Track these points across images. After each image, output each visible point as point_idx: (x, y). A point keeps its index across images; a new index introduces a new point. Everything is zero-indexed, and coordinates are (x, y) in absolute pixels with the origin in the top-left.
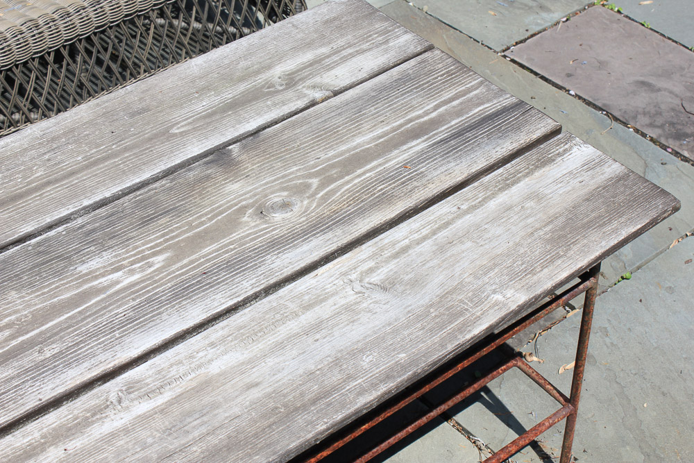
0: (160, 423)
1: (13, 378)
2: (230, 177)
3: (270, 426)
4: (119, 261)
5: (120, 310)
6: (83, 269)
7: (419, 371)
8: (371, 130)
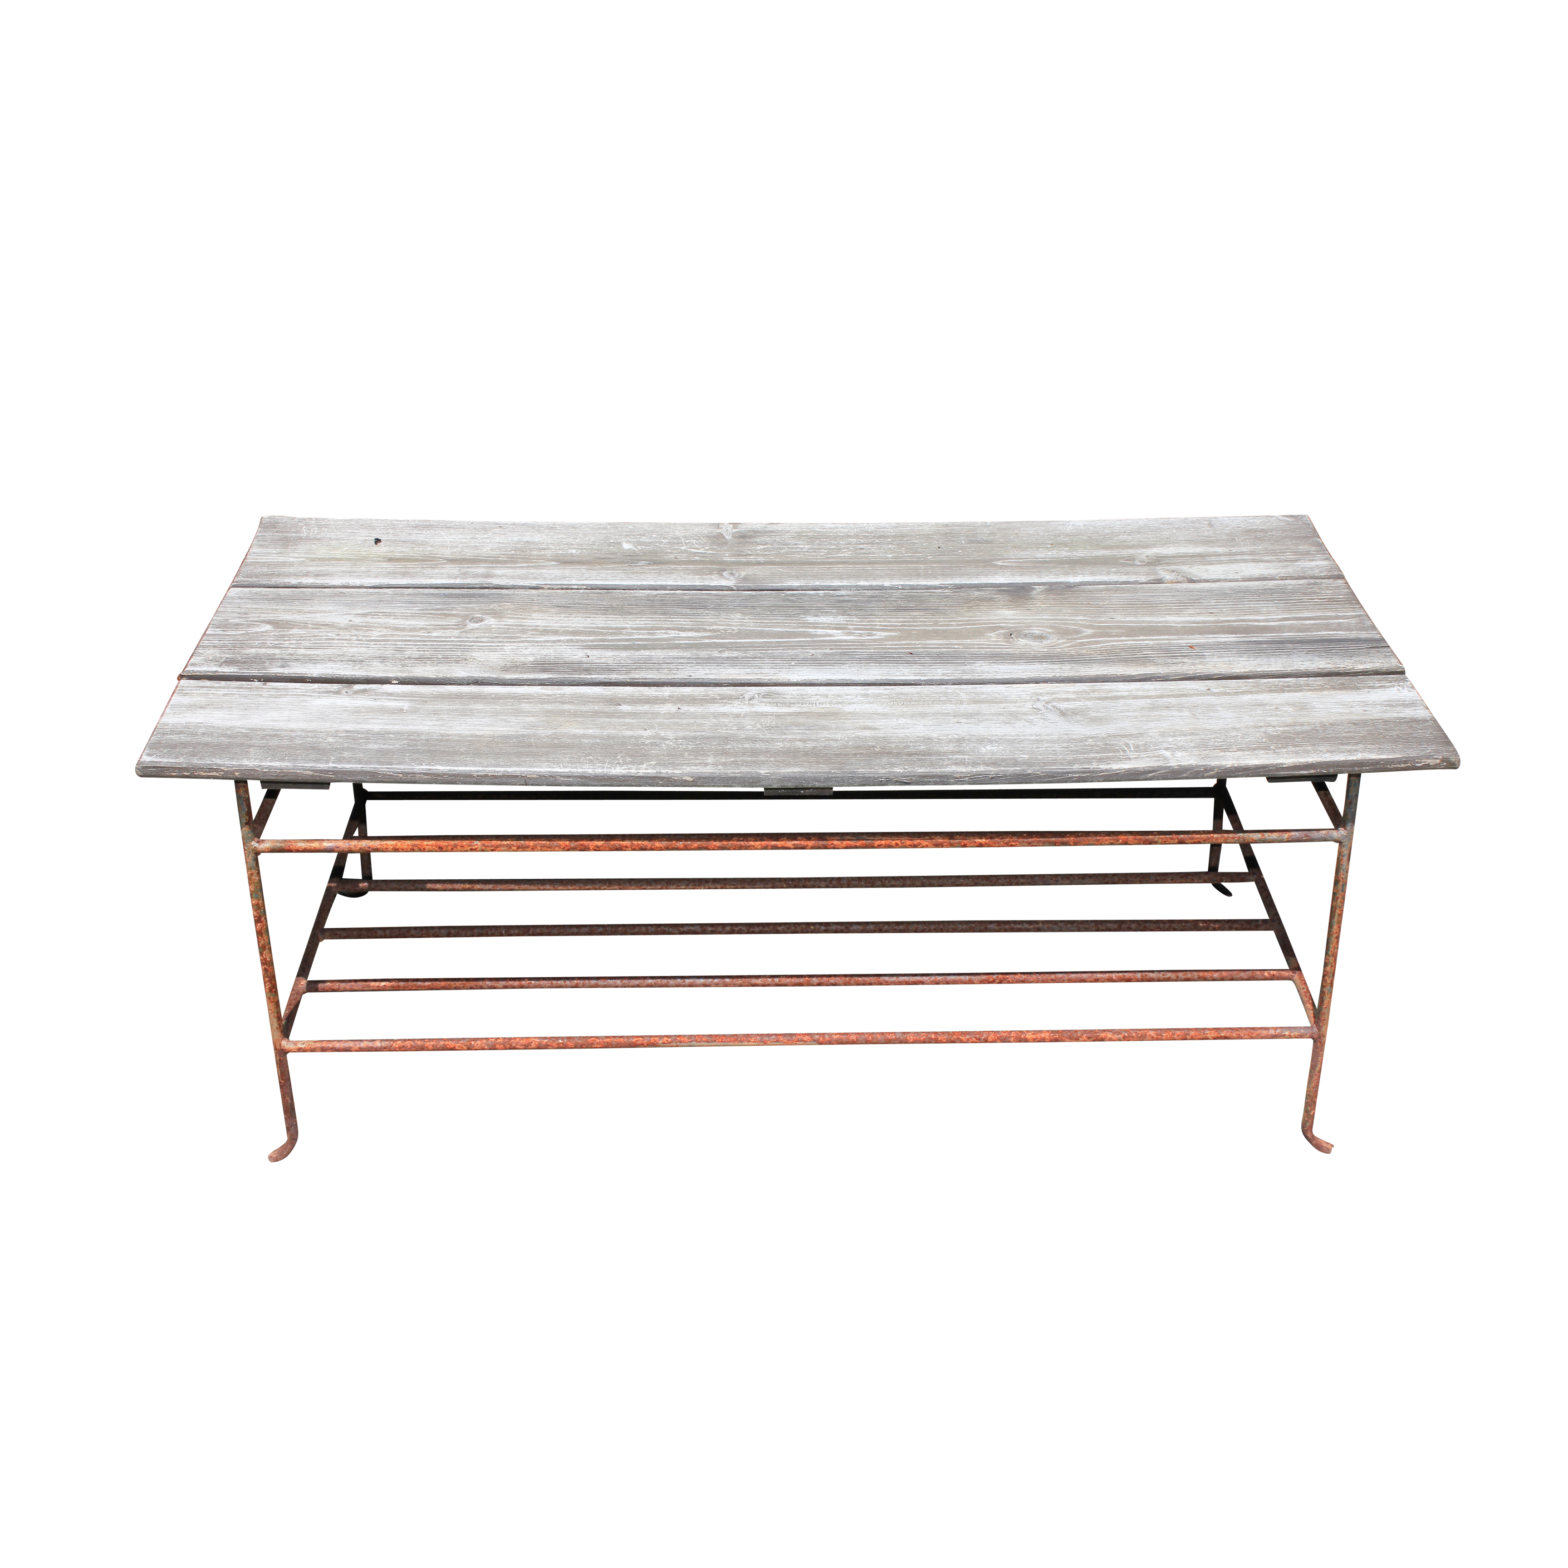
0: (768, 721)
1: (684, 658)
2: (1011, 605)
3: (855, 754)
4: (847, 624)
5: (812, 651)
6: (811, 619)
7: (1029, 772)
8: (1190, 615)
